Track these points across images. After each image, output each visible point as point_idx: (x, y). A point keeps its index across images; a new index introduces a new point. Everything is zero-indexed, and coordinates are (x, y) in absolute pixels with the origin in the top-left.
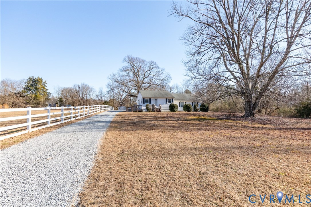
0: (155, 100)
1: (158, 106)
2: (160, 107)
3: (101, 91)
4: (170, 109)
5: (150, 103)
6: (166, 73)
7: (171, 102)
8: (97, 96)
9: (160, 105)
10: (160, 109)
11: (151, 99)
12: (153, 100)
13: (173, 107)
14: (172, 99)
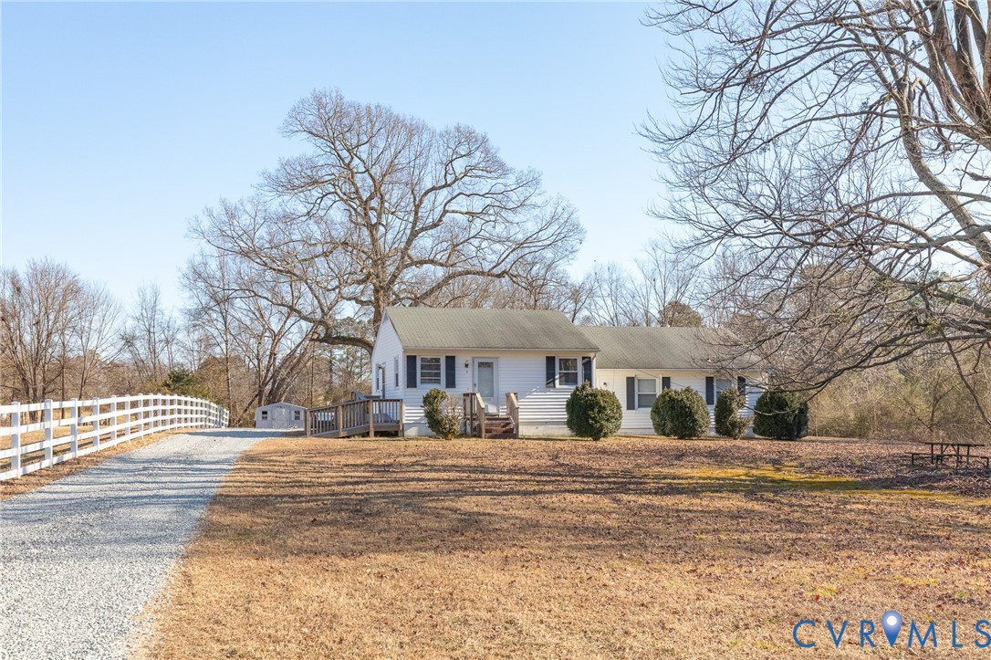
0: (481, 365)
1: (497, 404)
2: (513, 410)
3: (150, 310)
4: (570, 423)
5: (451, 383)
6: (547, 202)
7: (575, 382)
8: (129, 341)
9: (508, 396)
10: (508, 419)
11: (454, 357)
12: (467, 366)
13: (592, 410)
14: (584, 358)
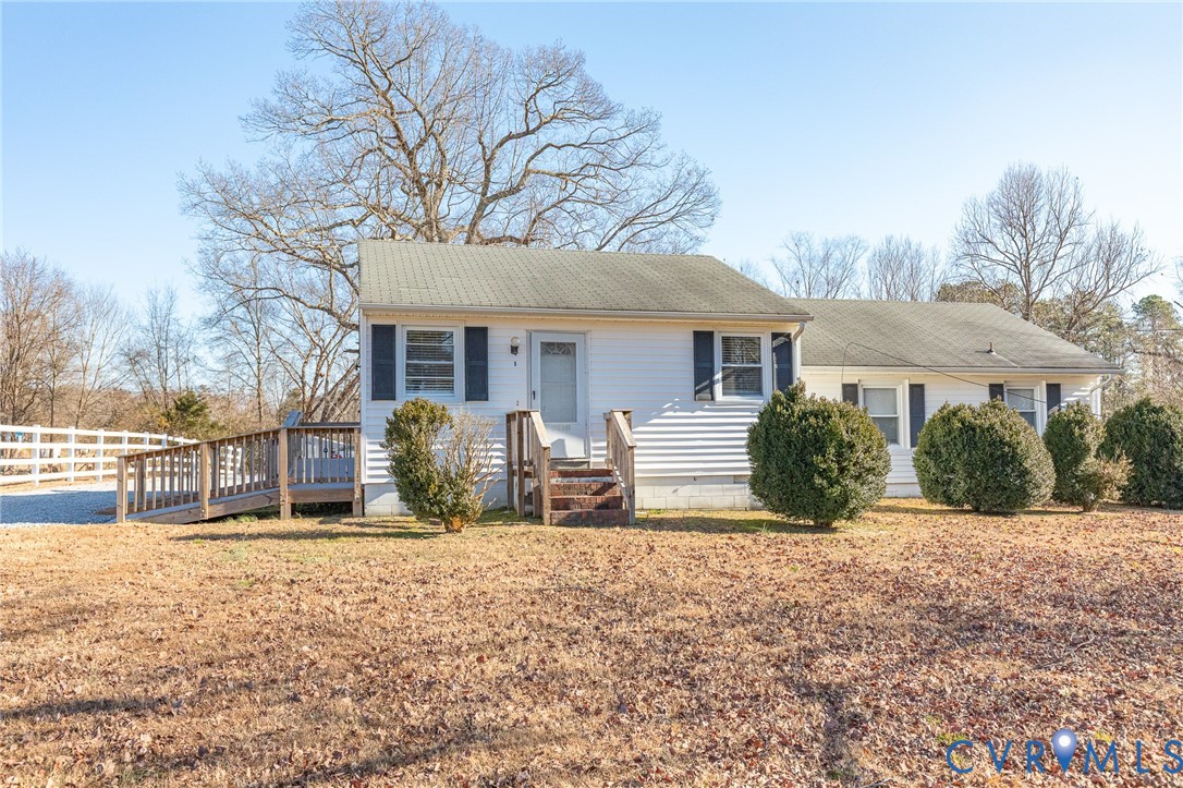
0: (548, 348)
1: (584, 435)
2: (622, 452)
4: (758, 483)
5: (478, 388)
6: (666, 162)
7: (759, 391)
9: (609, 420)
10: (608, 473)
11: (485, 330)
12: (514, 350)
13: (821, 450)
14: (775, 336)
